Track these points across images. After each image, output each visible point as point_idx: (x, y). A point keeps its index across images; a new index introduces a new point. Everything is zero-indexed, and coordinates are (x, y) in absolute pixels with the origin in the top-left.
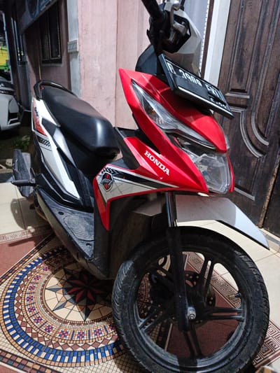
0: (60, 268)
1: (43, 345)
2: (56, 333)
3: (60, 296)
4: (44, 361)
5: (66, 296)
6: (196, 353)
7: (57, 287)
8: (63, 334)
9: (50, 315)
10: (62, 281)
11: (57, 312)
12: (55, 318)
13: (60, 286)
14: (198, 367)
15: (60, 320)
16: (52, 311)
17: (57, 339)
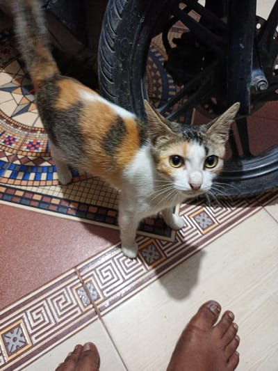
0: (11, 60)
1: (5, 162)
2: (21, 145)
3: (18, 96)
4: (11, 181)
5: (27, 96)
6: (241, 153)
7: (12, 85)
8: (33, 146)
9: (8, 122)
10: (18, 77)
11: (18, 119)
12: (16, 126)
13: (16, 84)
14: (244, 170)
15: (24, 128)
16: (11, 118)
17: (25, 153)
